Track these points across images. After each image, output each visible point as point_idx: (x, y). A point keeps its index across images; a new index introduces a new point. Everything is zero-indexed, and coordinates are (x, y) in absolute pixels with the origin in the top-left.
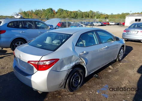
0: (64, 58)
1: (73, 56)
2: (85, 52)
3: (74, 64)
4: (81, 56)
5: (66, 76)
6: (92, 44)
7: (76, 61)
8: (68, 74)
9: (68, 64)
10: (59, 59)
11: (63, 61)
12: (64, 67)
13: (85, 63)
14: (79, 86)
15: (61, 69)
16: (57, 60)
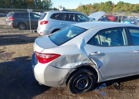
0: (67, 56)
1: (79, 54)
2: (99, 53)
3: (80, 63)
4: (91, 56)
5: (67, 75)
6: (119, 45)
7: (83, 61)
8: (70, 73)
9: (72, 62)
10: (60, 55)
11: (65, 58)
12: (67, 65)
13: (97, 66)
14: (86, 90)
15: (62, 66)
16: (57, 56)
